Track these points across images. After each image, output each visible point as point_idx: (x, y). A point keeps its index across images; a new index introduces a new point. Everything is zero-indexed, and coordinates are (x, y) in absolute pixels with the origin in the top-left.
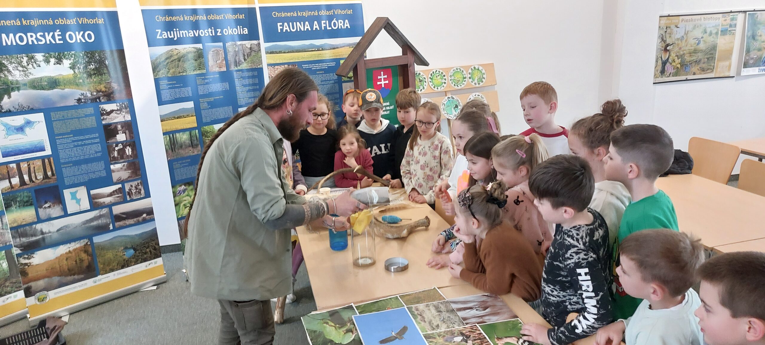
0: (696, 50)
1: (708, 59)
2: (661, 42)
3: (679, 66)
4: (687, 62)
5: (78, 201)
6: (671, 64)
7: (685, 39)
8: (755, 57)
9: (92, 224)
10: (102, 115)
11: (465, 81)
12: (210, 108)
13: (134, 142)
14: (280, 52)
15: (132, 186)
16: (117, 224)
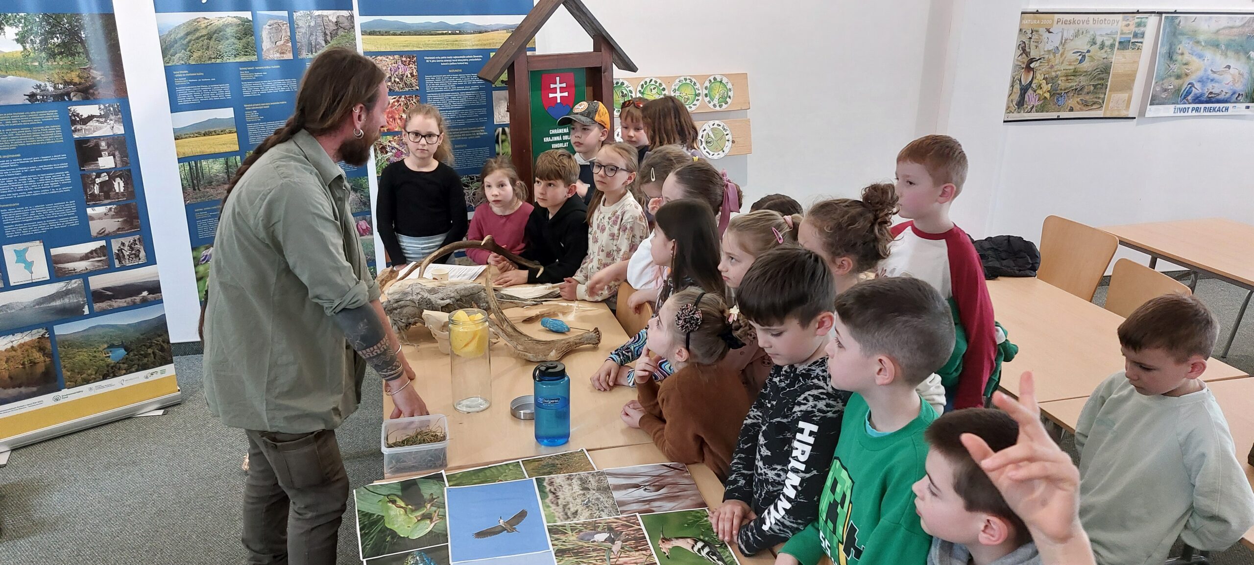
0: (1077, 72)
1: (1095, 86)
2: (1021, 54)
3: (1047, 95)
4: (1061, 90)
5: (29, 266)
6: (1035, 91)
7: (1060, 52)
8: (1170, 87)
9: (53, 304)
10: (74, 122)
11: (698, 100)
12: (262, 121)
13: (129, 171)
14: (387, 33)
15: (123, 244)
16: (97, 306)
